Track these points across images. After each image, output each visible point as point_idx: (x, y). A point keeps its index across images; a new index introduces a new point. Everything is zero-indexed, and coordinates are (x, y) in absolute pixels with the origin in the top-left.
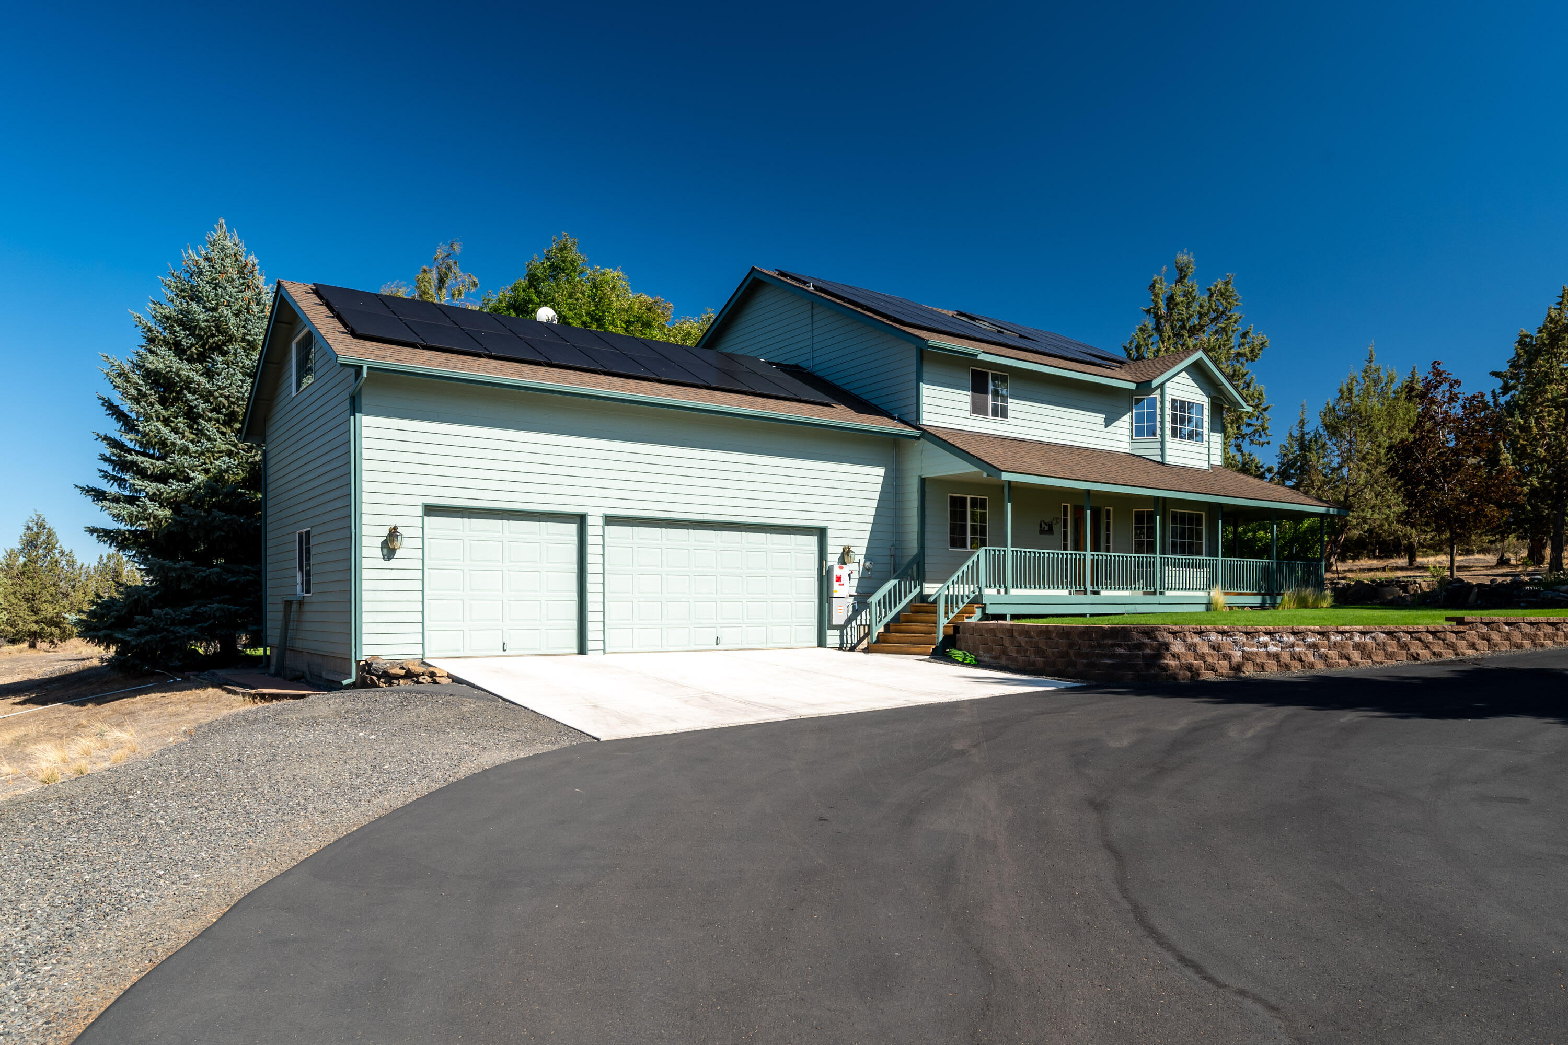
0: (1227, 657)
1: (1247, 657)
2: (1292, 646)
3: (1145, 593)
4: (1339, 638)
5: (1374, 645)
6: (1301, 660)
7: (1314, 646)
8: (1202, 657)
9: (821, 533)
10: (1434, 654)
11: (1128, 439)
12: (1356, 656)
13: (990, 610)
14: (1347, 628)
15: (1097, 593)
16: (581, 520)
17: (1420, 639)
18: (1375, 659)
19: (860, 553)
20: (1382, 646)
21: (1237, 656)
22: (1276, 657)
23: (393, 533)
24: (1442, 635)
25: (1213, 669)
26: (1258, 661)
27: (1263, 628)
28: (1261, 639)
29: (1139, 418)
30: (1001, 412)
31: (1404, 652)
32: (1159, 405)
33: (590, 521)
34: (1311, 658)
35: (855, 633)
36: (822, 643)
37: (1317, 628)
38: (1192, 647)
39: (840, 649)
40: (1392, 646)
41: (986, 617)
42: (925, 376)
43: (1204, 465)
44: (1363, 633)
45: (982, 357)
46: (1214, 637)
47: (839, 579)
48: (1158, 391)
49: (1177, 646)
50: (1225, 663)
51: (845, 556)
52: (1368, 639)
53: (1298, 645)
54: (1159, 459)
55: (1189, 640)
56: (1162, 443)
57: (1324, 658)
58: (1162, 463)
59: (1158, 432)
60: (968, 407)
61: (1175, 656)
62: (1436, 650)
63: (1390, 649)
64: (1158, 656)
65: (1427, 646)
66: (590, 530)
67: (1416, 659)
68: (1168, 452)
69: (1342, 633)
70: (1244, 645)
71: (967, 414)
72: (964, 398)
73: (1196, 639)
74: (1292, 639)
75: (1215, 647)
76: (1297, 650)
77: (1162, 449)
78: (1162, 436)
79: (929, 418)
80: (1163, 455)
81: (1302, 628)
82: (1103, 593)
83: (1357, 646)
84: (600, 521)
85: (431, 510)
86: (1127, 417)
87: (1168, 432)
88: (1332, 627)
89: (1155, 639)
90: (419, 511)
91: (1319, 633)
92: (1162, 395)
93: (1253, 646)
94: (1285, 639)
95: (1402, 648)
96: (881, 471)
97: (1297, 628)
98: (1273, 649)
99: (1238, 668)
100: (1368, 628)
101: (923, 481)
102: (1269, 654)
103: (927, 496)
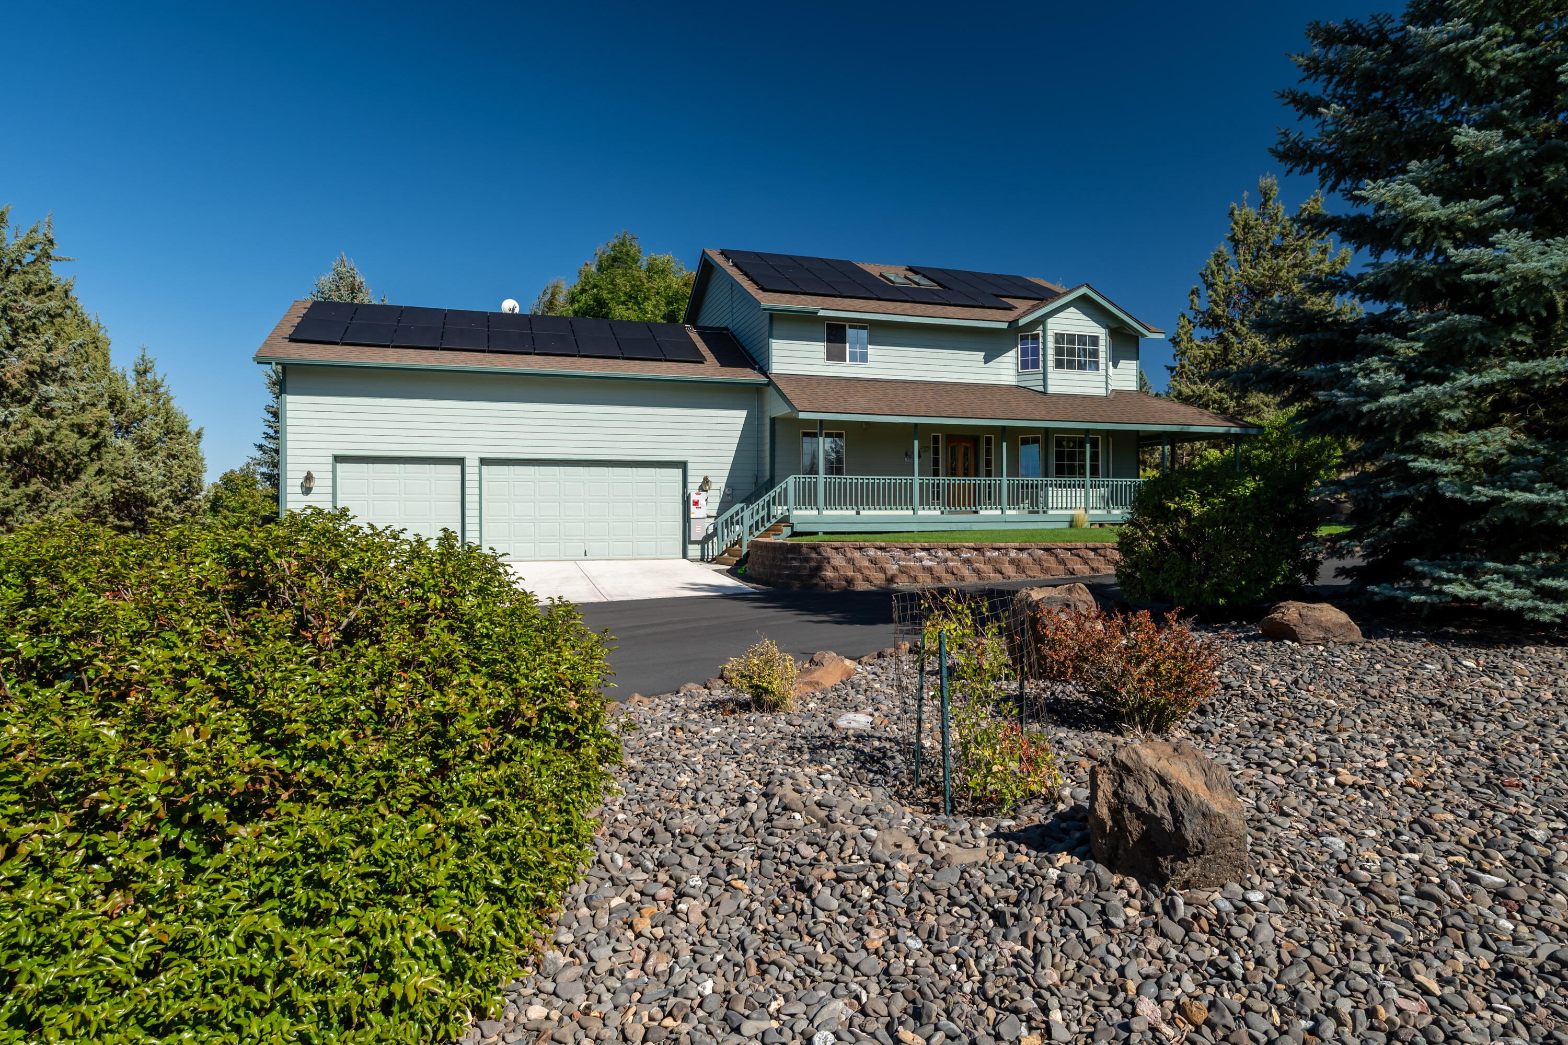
0: (883, 570)
1: (903, 570)
2: (946, 560)
3: (1030, 512)
4: (996, 553)
5: (1030, 561)
6: (953, 574)
7: (968, 561)
8: (859, 570)
9: (683, 465)
10: (1093, 569)
11: (1014, 372)
12: (1010, 570)
13: (798, 528)
14: (1002, 545)
15: (976, 512)
16: (461, 461)
17: (1078, 556)
18: (1029, 573)
19: (719, 482)
20: (1038, 561)
21: (893, 568)
22: (930, 570)
23: (309, 477)
24: (1102, 552)
25: (867, 580)
26: (912, 574)
27: (918, 545)
28: (917, 554)
29: (1024, 353)
30: (864, 358)
31: (1061, 567)
32: (1041, 339)
33: (467, 463)
34: (966, 572)
35: (716, 547)
36: (685, 556)
37: (971, 544)
38: (851, 561)
39: (702, 560)
40: (1051, 562)
41: (794, 534)
42: (775, 332)
43: (1103, 392)
44: (1021, 550)
45: (822, 313)
46: (872, 552)
47: (696, 503)
48: (1041, 327)
49: (838, 560)
50: (882, 576)
51: (705, 485)
52: (1024, 555)
53: (952, 560)
54: (1041, 389)
55: (849, 555)
56: (1045, 374)
57: (977, 571)
58: (1044, 393)
59: (1041, 364)
60: (824, 355)
61: (835, 569)
62: (1095, 565)
63: (1045, 565)
64: (819, 568)
65: (1086, 562)
66: (468, 470)
67: (1072, 574)
68: (1049, 382)
69: (999, 549)
70: (899, 560)
71: (822, 362)
72: (820, 348)
73: (857, 554)
74: (949, 554)
75: (873, 561)
76: (951, 564)
77: (1045, 380)
78: (1045, 368)
79: (777, 367)
80: (1045, 386)
81: (957, 544)
82: (982, 512)
83: (1012, 562)
84: (477, 463)
85: (338, 459)
86: (1012, 353)
87: (1051, 363)
88: (986, 544)
89: (819, 553)
90: (330, 460)
91: (975, 549)
92: (1044, 331)
93: (910, 560)
94: (940, 554)
95: (1060, 563)
96: (744, 413)
97: (951, 545)
98: (927, 563)
99: (891, 580)
100: (1024, 545)
101: (773, 420)
102: (924, 568)
103: (777, 433)
